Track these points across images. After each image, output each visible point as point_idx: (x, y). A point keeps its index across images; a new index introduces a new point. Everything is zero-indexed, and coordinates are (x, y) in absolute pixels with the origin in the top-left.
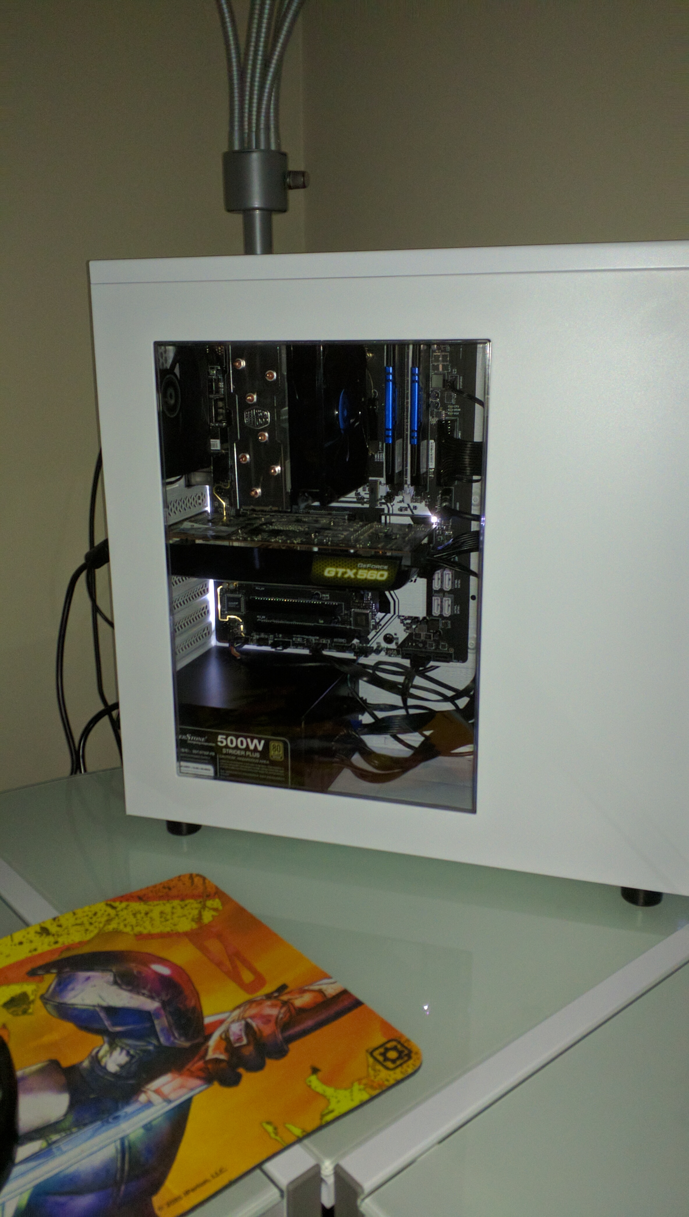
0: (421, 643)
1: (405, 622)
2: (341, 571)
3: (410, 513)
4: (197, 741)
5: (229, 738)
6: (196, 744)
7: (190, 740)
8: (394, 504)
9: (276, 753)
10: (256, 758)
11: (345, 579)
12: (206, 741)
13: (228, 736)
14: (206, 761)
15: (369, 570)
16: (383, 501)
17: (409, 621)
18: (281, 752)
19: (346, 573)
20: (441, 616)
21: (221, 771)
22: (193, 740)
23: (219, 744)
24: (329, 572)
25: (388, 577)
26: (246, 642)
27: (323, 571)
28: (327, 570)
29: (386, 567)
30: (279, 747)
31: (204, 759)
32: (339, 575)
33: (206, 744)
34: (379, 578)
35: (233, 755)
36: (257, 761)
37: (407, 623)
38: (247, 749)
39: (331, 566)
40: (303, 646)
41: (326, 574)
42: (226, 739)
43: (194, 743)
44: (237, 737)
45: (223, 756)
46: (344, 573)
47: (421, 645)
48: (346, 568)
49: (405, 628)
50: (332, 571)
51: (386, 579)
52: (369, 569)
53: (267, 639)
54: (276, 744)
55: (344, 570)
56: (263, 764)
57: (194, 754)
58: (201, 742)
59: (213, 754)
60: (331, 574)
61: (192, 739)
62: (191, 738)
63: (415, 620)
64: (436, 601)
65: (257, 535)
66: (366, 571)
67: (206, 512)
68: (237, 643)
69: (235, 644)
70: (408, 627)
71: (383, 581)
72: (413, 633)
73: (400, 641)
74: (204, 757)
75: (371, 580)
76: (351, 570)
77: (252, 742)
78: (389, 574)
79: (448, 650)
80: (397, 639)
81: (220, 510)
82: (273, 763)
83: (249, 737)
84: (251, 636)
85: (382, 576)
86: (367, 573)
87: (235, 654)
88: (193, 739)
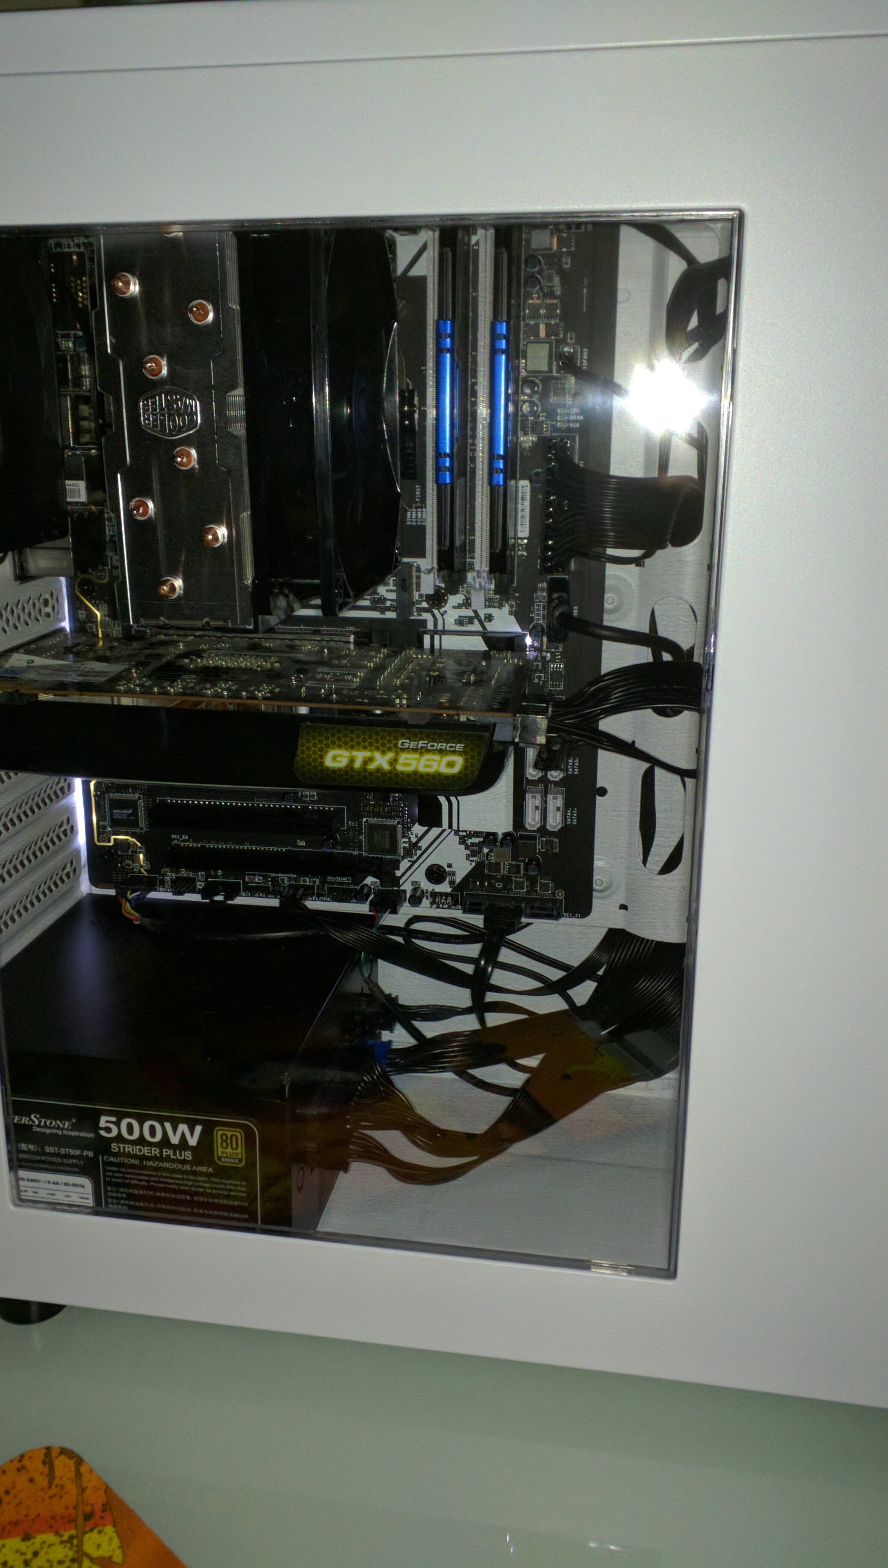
0: (498, 880)
1: (469, 841)
2: (360, 756)
3: (480, 629)
4: (54, 1127)
5: (124, 1123)
6: (51, 1134)
7: (39, 1126)
8: (446, 612)
9: (229, 1150)
10: (183, 1162)
11: (371, 773)
12: (74, 1128)
13: (120, 1116)
14: (76, 1170)
15: (421, 754)
16: (425, 605)
17: (476, 840)
18: (239, 1150)
19: (371, 759)
20: (543, 830)
21: (109, 1188)
22: (45, 1126)
23: (103, 1133)
24: (334, 758)
25: (465, 768)
26: (152, 885)
27: (322, 757)
28: (331, 753)
29: (459, 747)
30: (234, 1138)
31: (72, 1165)
32: (357, 765)
33: (73, 1134)
34: (445, 770)
35: (135, 1157)
36: (188, 1167)
37: (473, 844)
38: (165, 1142)
39: (340, 747)
40: (266, 892)
41: (329, 762)
42: (118, 1124)
43: (48, 1131)
44: (141, 1120)
45: (112, 1159)
46: (366, 762)
47: (499, 885)
48: (371, 750)
49: (469, 852)
50: (340, 756)
51: (460, 772)
52: (423, 751)
53: (193, 881)
54: (229, 1134)
55: (367, 754)
56: (201, 1174)
57: (50, 1154)
58: (62, 1129)
59: (91, 1154)
60: (340, 762)
61: (42, 1124)
62: (40, 1122)
63: (489, 838)
64: (532, 802)
65: (173, 680)
66: (416, 756)
67: (62, 630)
68: (133, 892)
69: (129, 893)
70: (474, 851)
71: (453, 776)
72: (483, 862)
73: (458, 879)
74: (71, 1161)
75: (428, 775)
76: (383, 753)
77: (175, 1130)
78: (466, 760)
79: (553, 893)
80: (454, 874)
81: (91, 628)
82: (223, 1172)
83: (168, 1119)
84: (160, 875)
85: (451, 764)
86: (419, 760)
87: (129, 913)
88: (45, 1123)
